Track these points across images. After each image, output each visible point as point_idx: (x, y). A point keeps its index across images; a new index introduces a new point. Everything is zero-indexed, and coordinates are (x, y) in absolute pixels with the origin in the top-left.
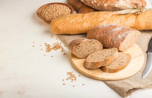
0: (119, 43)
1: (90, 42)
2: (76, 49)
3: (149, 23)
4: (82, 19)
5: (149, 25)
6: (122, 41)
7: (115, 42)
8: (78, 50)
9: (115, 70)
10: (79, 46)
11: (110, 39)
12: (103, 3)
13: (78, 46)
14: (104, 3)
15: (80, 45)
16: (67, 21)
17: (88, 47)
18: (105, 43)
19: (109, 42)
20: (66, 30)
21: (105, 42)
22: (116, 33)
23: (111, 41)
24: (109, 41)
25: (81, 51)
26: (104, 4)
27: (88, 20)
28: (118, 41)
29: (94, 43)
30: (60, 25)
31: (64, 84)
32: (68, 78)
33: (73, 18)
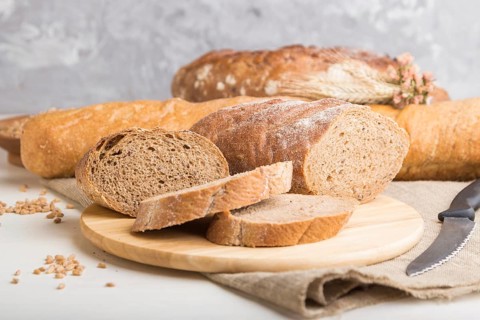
0: (300, 145)
1: (171, 140)
2: (101, 164)
3: (454, 131)
4: (161, 109)
5: (455, 138)
6: (315, 137)
7: (284, 145)
8: (110, 168)
9: (270, 232)
10: (116, 149)
11: (263, 136)
12: (263, 79)
13: (110, 152)
14: (267, 79)
15: (122, 145)
16: (94, 115)
17: (159, 164)
18: (242, 156)
19: (256, 150)
20: (84, 145)
21: (241, 151)
22: (290, 114)
23: (268, 143)
24: (257, 145)
25: (128, 176)
26: (264, 85)
27: (185, 113)
28: (298, 138)
29: (186, 147)
30: (61, 127)
31: (15, 282)
32: (42, 270)
33: (121, 106)
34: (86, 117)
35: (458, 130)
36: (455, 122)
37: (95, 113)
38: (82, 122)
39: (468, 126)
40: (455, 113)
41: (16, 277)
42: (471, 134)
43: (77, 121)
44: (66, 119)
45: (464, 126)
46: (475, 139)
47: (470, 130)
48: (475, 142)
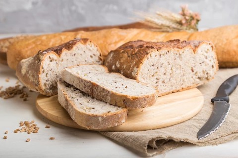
4: (74, 38)
30: (27, 49)
31: (5, 138)
32: (18, 130)
33: (55, 36)
34: (38, 43)
35: (217, 46)
36: (216, 42)
37: (42, 41)
38: (37, 46)
39: (222, 44)
40: (215, 37)
41: (6, 135)
42: (224, 48)
43: (34, 45)
44: (29, 45)
45: (220, 44)
46: (225, 51)
47: (223, 46)
48: (225, 53)
